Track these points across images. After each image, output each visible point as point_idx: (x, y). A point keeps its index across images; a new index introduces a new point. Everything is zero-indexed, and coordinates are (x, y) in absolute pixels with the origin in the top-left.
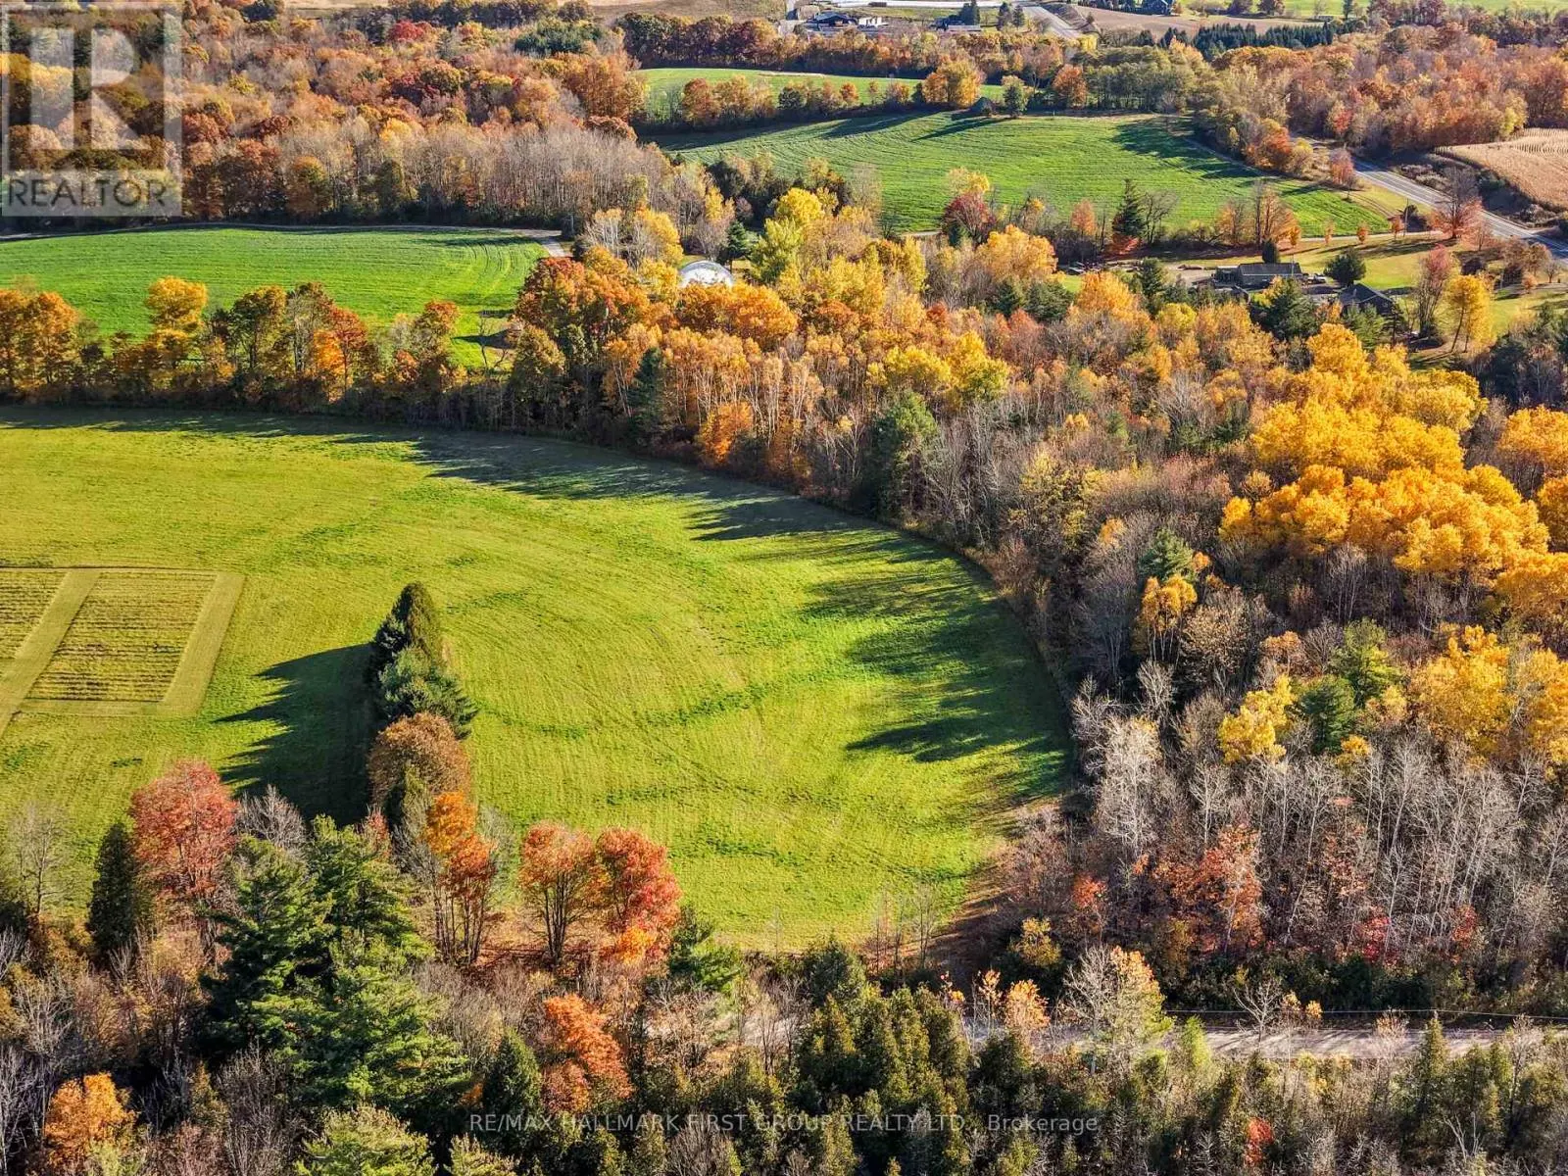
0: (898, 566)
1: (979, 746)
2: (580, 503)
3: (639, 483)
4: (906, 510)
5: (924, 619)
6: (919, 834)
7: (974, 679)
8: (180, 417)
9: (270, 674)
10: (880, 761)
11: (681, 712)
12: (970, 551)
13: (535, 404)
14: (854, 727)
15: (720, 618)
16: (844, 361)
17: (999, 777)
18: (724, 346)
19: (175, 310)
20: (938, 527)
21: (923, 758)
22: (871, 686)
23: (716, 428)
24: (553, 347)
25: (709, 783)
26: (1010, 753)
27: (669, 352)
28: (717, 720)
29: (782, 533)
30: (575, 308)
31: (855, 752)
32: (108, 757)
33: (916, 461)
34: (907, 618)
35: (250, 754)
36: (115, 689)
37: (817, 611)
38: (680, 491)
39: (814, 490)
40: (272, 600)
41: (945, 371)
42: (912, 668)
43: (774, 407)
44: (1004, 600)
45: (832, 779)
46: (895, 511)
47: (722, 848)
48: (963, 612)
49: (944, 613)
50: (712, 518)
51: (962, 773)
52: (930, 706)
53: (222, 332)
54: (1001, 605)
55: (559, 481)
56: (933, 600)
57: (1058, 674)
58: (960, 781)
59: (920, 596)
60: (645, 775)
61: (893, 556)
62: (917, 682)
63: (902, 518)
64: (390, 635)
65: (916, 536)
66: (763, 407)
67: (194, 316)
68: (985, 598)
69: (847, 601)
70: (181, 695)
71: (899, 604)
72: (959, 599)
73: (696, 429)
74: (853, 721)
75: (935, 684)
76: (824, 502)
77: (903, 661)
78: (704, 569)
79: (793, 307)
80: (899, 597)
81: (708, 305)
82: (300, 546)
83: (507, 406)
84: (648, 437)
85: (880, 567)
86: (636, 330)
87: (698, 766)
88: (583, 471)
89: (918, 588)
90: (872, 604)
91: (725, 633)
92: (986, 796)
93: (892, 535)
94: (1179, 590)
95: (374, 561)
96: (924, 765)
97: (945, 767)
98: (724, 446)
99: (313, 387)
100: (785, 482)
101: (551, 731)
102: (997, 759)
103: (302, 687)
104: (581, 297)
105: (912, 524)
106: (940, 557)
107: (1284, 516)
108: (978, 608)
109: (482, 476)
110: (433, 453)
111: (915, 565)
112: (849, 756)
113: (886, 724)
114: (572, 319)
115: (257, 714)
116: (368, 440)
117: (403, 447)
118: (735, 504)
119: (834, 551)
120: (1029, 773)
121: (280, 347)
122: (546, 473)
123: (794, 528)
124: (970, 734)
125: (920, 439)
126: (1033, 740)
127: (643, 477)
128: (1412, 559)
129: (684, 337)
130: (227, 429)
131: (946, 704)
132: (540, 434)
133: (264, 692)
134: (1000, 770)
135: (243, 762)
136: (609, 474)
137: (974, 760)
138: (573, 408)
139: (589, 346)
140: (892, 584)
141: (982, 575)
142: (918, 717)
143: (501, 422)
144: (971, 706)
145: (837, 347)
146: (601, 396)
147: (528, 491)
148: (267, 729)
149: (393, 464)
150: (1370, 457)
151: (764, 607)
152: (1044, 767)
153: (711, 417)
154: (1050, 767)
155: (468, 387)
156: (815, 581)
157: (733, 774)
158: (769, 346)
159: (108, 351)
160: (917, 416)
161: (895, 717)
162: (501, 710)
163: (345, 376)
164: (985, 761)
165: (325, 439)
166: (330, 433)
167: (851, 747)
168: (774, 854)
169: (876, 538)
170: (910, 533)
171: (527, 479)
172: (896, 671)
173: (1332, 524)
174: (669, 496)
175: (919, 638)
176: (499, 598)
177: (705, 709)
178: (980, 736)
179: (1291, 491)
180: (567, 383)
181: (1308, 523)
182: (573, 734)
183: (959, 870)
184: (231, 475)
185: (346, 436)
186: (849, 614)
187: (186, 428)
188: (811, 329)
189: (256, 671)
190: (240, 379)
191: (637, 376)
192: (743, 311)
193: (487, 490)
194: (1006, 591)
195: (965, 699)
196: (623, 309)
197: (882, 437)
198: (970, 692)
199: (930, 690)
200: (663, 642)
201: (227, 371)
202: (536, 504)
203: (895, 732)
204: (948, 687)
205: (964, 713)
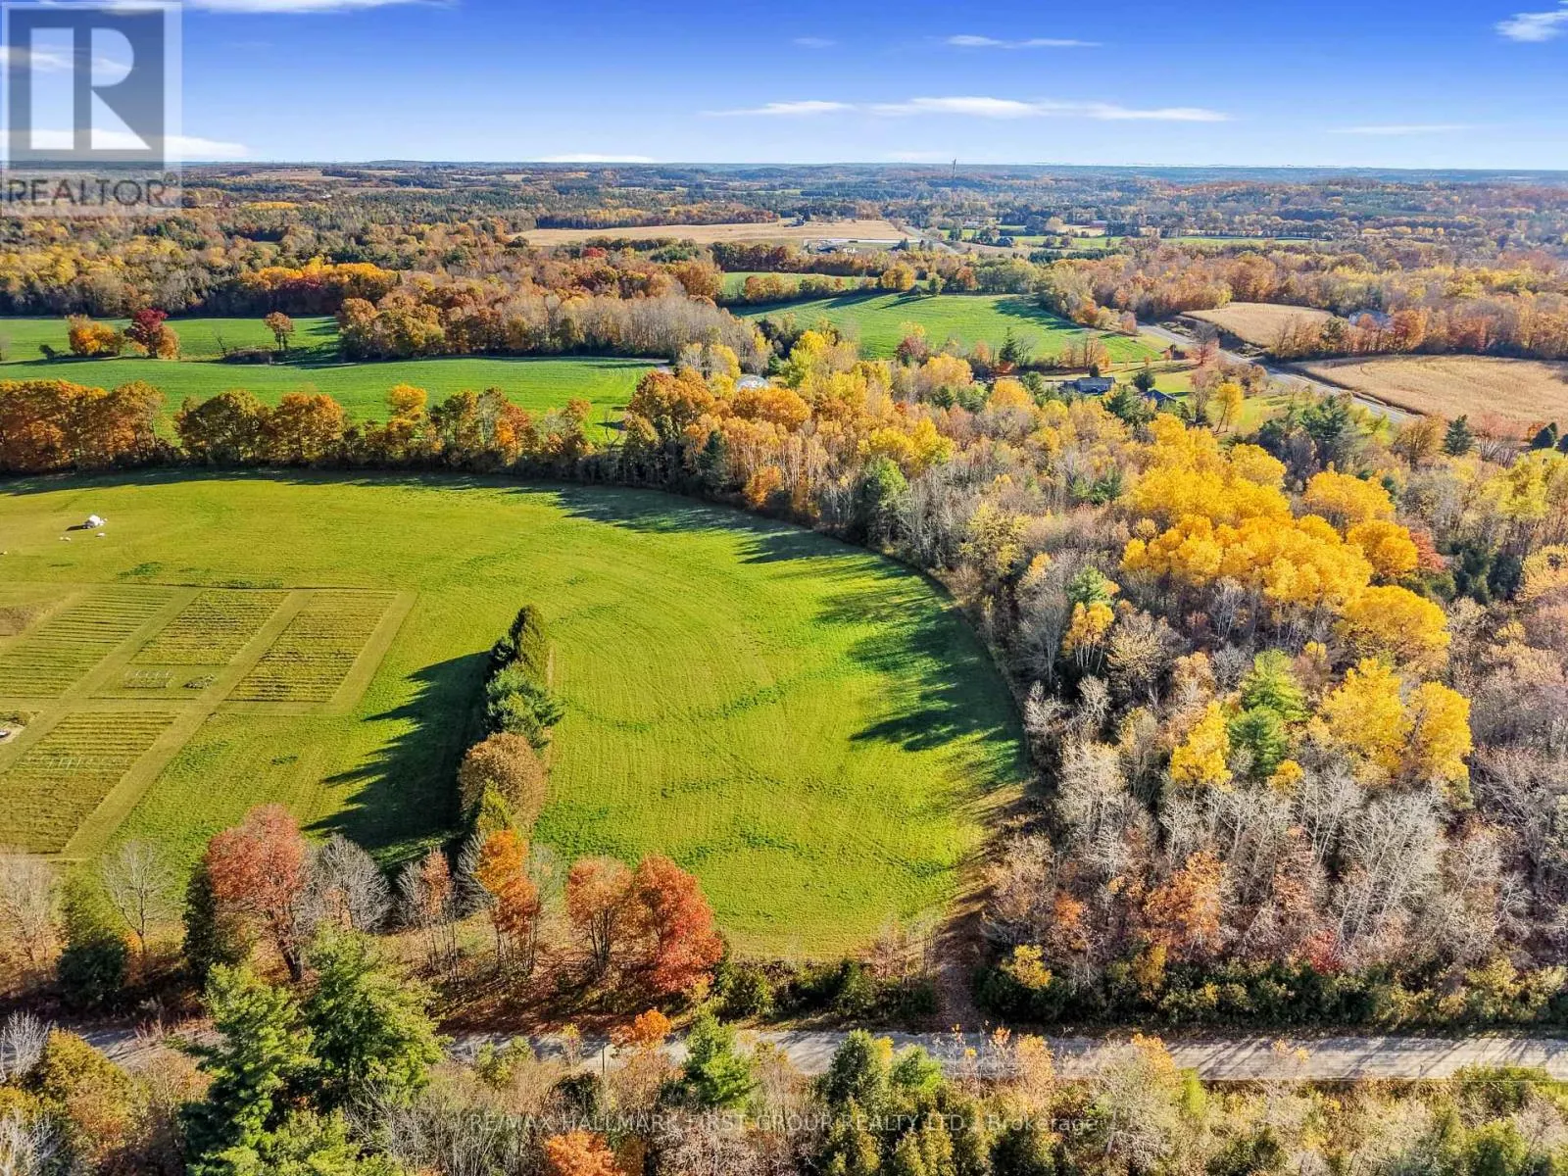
0: (883, 583)
1: (953, 734)
2: (664, 536)
3: (706, 521)
4: (885, 541)
5: (903, 625)
6: (912, 823)
7: (943, 675)
8: (406, 476)
9: (417, 677)
10: (878, 748)
11: (725, 707)
12: (931, 571)
13: (639, 467)
14: (856, 720)
15: (757, 625)
16: (842, 438)
17: (971, 765)
18: (763, 429)
19: (405, 406)
20: (908, 552)
21: (911, 747)
22: (868, 682)
23: (757, 484)
24: (652, 430)
25: (743, 775)
26: (977, 742)
27: (726, 433)
28: (751, 713)
29: (801, 557)
30: (666, 404)
31: (859, 743)
32: (271, 755)
33: (892, 508)
34: (891, 624)
35: (384, 751)
36: (298, 692)
37: (826, 618)
38: (732, 526)
39: (823, 526)
40: (434, 614)
41: (910, 445)
42: (896, 665)
43: (796, 469)
44: (959, 609)
45: (841, 769)
46: (878, 541)
47: (752, 842)
48: (929, 619)
49: (916, 619)
50: (753, 547)
51: (941, 761)
52: (912, 700)
53: (436, 420)
54: (955, 613)
55: (651, 520)
56: (908, 609)
57: (1005, 670)
58: (941, 769)
59: (898, 606)
60: (693, 766)
61: (879, 574)
62: (901, 677)
63: (883, 546)
64: (503, 650)
65: (892, 559)
66: (788, 470)
67: (418, 410)
68: (945, 607)
69: (846, 611)
70: (345, 698)
71: (884, 612)
72: (926, 608)
73: (743, 485)
74: (855, 713)
75: (914, 679)
76: (829, 534)
77: (889, 660)
78: (744, 586)
79: (808, 402)
80: (884, 607)
81: (752, 402)
82: (465, 570)
83: (621, 468)
84: (712, 489)
85: (868, 584)
86: (705, 418)
87: (736, 757)
88: (668, 512)
89: (897, 600)
90: (865, 612)
91: (760, 639)
92: (962, 785)
93: (876, 558)
94: (1101, 613)
95: (514, 581)
96: (912, 754)
97: (927, 756)
98: (761, 497)
99: (494, 456)
100: (803, 520)
101: (622, 725)
102: (967, 748)
103: (439, 688)
104: (670, 397)
105: (889, 551)
106: (910, 575)
107: (1171, 553)
108: (940, 616)
109: (601, 517)
110: (569, 500)
111: (893, 581)
112: (853, 748)
113: (880, 716)
114: (664, 411)
115: (398, 714)
116: (529, 491)
117: (551, 496)
118: (769, 536)
119: (836, 570)
120: (992, 762)
121: (473, 430)
122: (643, 514)
123: (809, 553)
124: (945, 724)
125: (895, 492)
126: (992, 730)
127: (708, 517)
128: (1279, 591)
129: (737, 423)
130: (437, 484)
131: (924, 697)
132: (642, 487)
133: (408, 693)
134: (971, 759)
135: (378, 759)
136: (685, 514)
137: (949, 749)
138: (664, 469)
139: (675, 428)
140: (880, 596)
141: (941, 589)
142: (904, 709)
143: (618, 479)
144: (942, 699)
145: (838, 429)
146: (682, 462)
147: (630, 527)
148: (405, 727)
149: (541, 507)
150: (1227, 510)
151: (788, 616)
152: (1005, 756)
153: (754, 476)
154: (1009, 756)
155: (596, 456)
156: (824, 595)
157: (762, 765)
158: (792, 429)
159: (362, 433)
160: (893, 477)
161: (886, 710)
162: (587, 707)
163: (518, 449)
164: (958, 750)
165: (501, 490)
166: (503, 486)
167: (855, 738)
168: (795, 847)
169: (866, 561)
170: (889, 557)
171: (630, 518)
172: (885, 668)
173: (1208, 560)
174: (724, 531)
175: (900, 641)
176: (598, 610)
177: (742, 704)
178: (952, 727)
179: (1173, 534)
180: (661, 452)
181: (1191, 559)
182: (641, 728)
183: (947, 863)
184: (429, 516)
185: (514, 489)
186: (850, 620)
187: (410, 484)
188: (820, 417)
189: (409, 673)
190: (448, 450)
191: (705, 449)
192: (775, 405)
193: (603, 526)
194: (959, 602)
195: (936, 693)
196: (698, 405)
197: (868, 491)
198: (941, 686)
199: (912, 685)
200: (714, 645)
201: (438, 446)
202: (634, 536)
203: (887, 724)
204: (924, 682)
205: (938, 705)
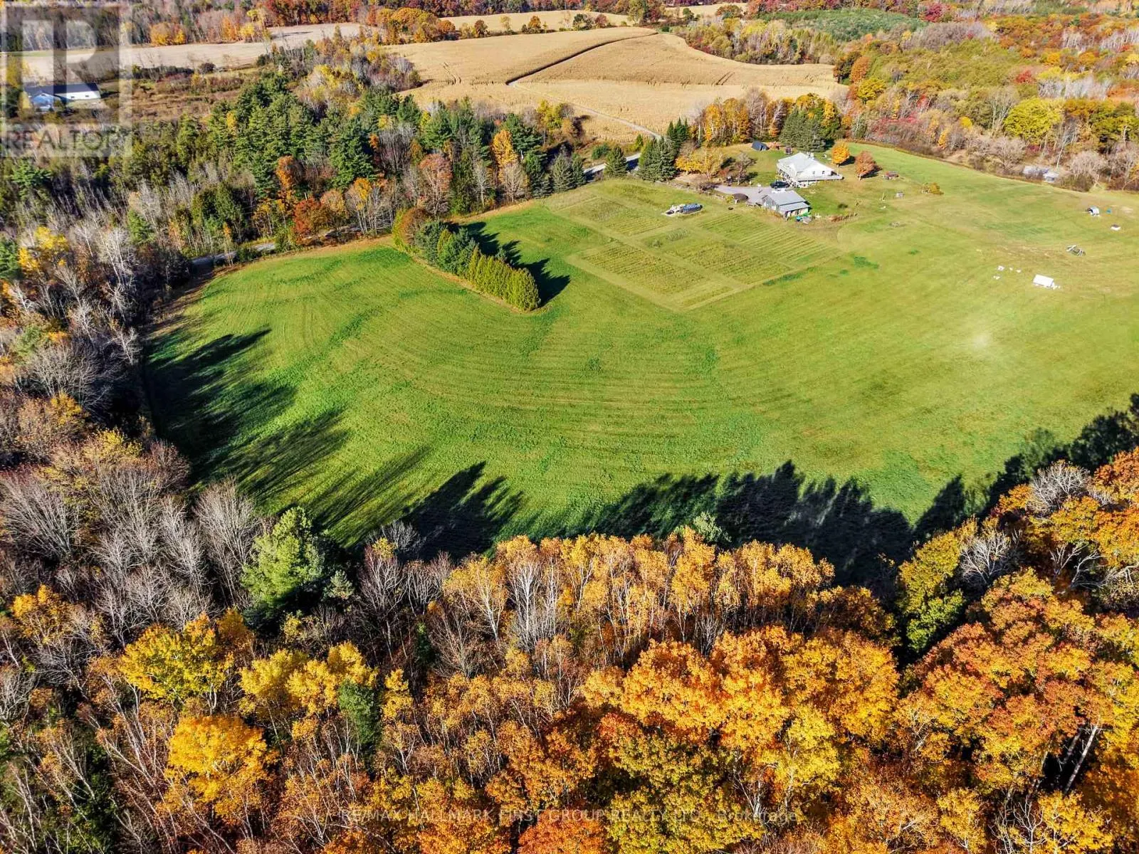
1: (197, 353)
5: (250, 440)
7: (204, 398)
11: (366, 319)
17: (186, 340)
21: (229, 337)
22: (271, 370)
26: (181, 354)
28: (346, 321)
31: (263, 330)
34: (262, 438)
42: (247, 395)
45: (273, 313)
47: (306, 278)
48: (218, 460)
49: (234, 454)
51: (208, 335)
52: (230, 368)
56: (246, 466)
58: (207, 332)
59: (257, 464)
62: (242, 384)
71: (272, 449)
74: (272, 344)
75: (230, 388)
77: (256, 400)
80: (274, 455)
89: (261, 476)
90: (292, 439)
92: (194, 329)
96: (227, 333)
97: (217, 337)
102: (188, 347)
108: (205, 470)
112: (268, 325)
113: (253, 348)
120: (170, 344)
124: (203, 357)
126: (166, 365)
131: (220, 374)
134: (186, 343)
137: (201, 344)
142: (236, 358)
144: (204, 378)
152: (161, 350)
154: (158, 352)
161: (248, 355)
164: (194, 345)
167: (267, 332)
172: (259, 388)
175: (250, 423)
177: (356, 324)
178: (198, 358)
186: (307, 423)
195: (210, 382)
198: (206, 388)
199: (233, 381)
203: (246, 346)
204: (220, 387)
205: (209, 371)
